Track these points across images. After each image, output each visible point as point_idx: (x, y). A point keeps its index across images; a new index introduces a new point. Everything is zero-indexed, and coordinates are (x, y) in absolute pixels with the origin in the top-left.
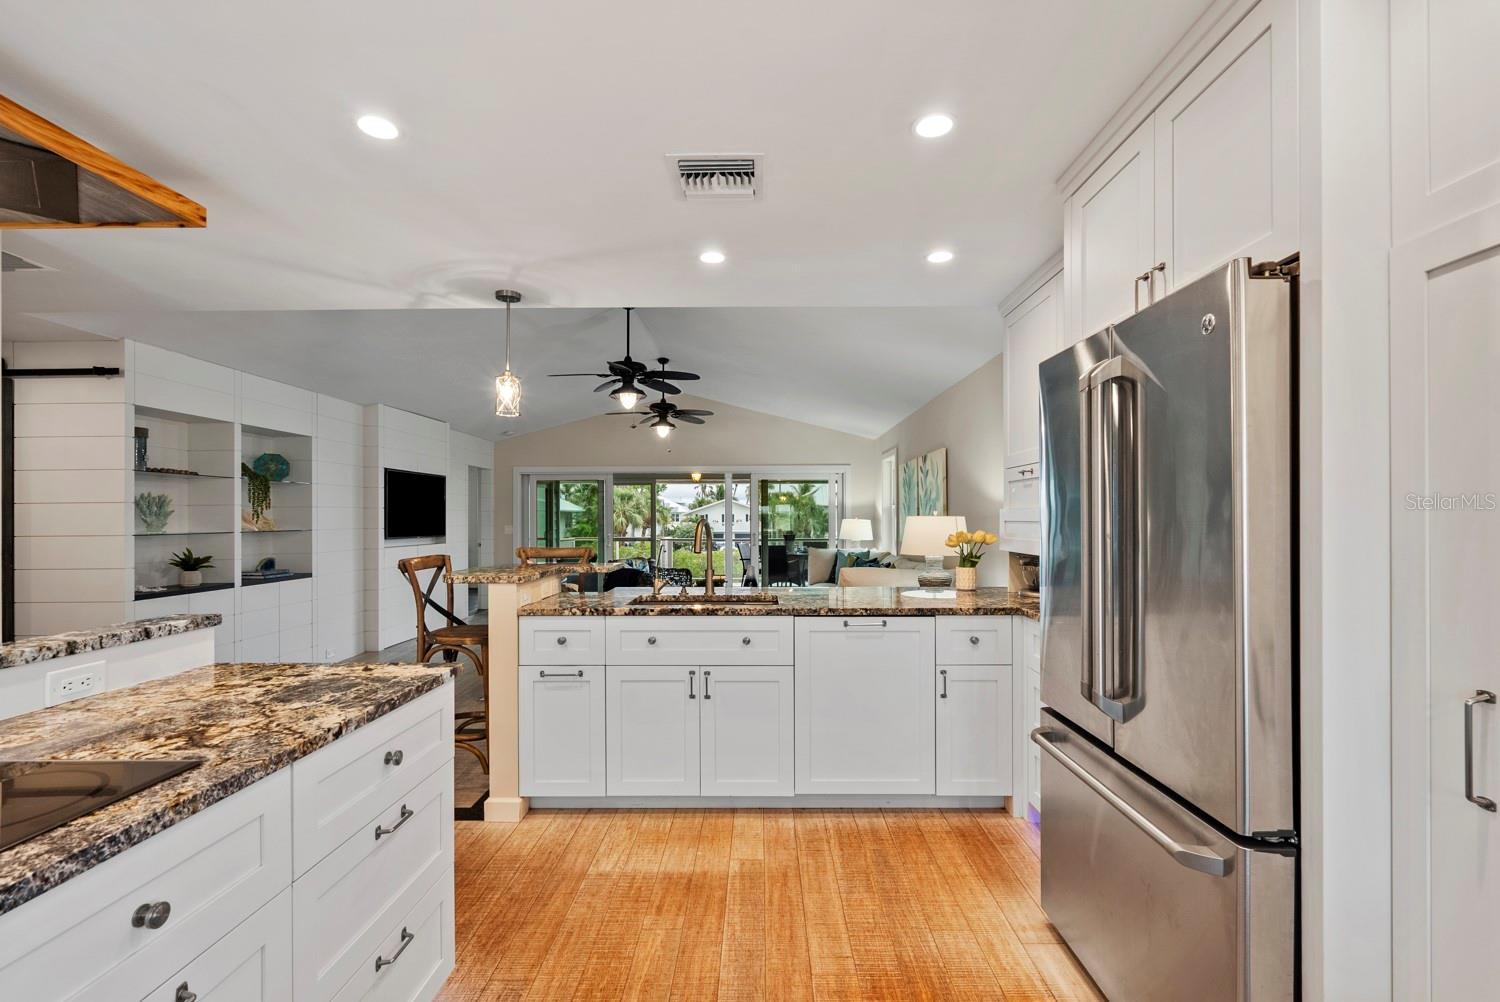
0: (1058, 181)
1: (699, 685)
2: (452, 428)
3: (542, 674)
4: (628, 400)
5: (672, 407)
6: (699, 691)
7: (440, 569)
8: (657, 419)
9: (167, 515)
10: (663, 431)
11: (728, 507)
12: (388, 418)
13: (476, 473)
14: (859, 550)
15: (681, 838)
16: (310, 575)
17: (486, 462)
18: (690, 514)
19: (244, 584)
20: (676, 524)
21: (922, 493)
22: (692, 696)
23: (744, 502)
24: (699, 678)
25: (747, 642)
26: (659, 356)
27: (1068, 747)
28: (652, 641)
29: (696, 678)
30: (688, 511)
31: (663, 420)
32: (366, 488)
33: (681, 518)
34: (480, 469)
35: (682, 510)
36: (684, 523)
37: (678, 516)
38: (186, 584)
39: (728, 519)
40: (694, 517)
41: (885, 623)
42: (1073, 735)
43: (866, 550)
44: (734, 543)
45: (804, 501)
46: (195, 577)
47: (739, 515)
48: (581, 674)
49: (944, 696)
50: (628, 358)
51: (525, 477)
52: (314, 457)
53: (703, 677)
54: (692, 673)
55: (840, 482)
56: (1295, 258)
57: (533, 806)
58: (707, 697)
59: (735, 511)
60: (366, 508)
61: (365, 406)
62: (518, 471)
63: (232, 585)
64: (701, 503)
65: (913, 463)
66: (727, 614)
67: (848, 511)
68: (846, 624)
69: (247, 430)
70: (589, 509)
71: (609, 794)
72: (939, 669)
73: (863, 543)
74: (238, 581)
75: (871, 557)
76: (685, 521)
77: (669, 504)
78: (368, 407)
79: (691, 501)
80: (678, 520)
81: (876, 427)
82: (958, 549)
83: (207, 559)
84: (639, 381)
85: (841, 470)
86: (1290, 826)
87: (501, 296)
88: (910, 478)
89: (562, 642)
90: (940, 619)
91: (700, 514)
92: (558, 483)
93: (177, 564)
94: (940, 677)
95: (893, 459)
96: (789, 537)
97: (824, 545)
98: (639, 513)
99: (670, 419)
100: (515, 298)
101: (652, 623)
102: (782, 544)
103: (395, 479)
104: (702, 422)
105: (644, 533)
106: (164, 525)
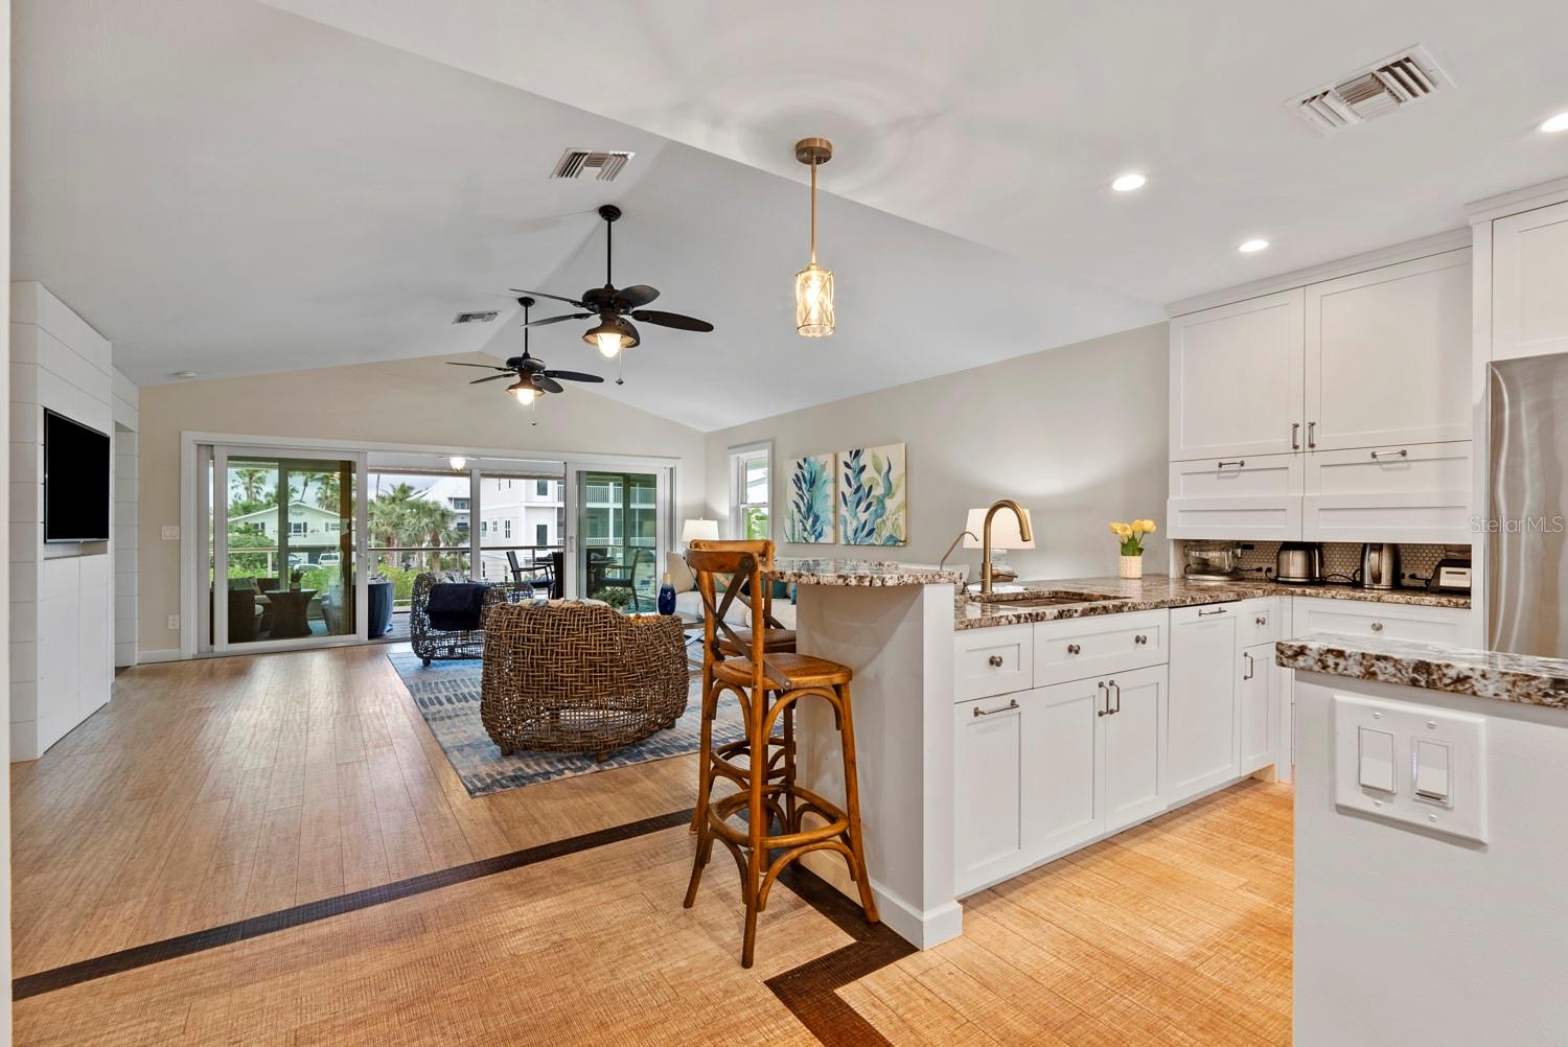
2: (112, 351)
3: (976, 712)
8: (516, 379)
10: (526, 396)
22: (1101, 714)
31: (525, 381)
41: (1220, 610)
48: (1013, 704)
50: (609, 286)
54: (1101, 684)
55: (668, 477)
58: (1112, 711)
62: (190, 439)
66: (1130, 610)
68: (1200, 613)
72: (1243, 652)
85: (670, 464)
94: (1244, 659)
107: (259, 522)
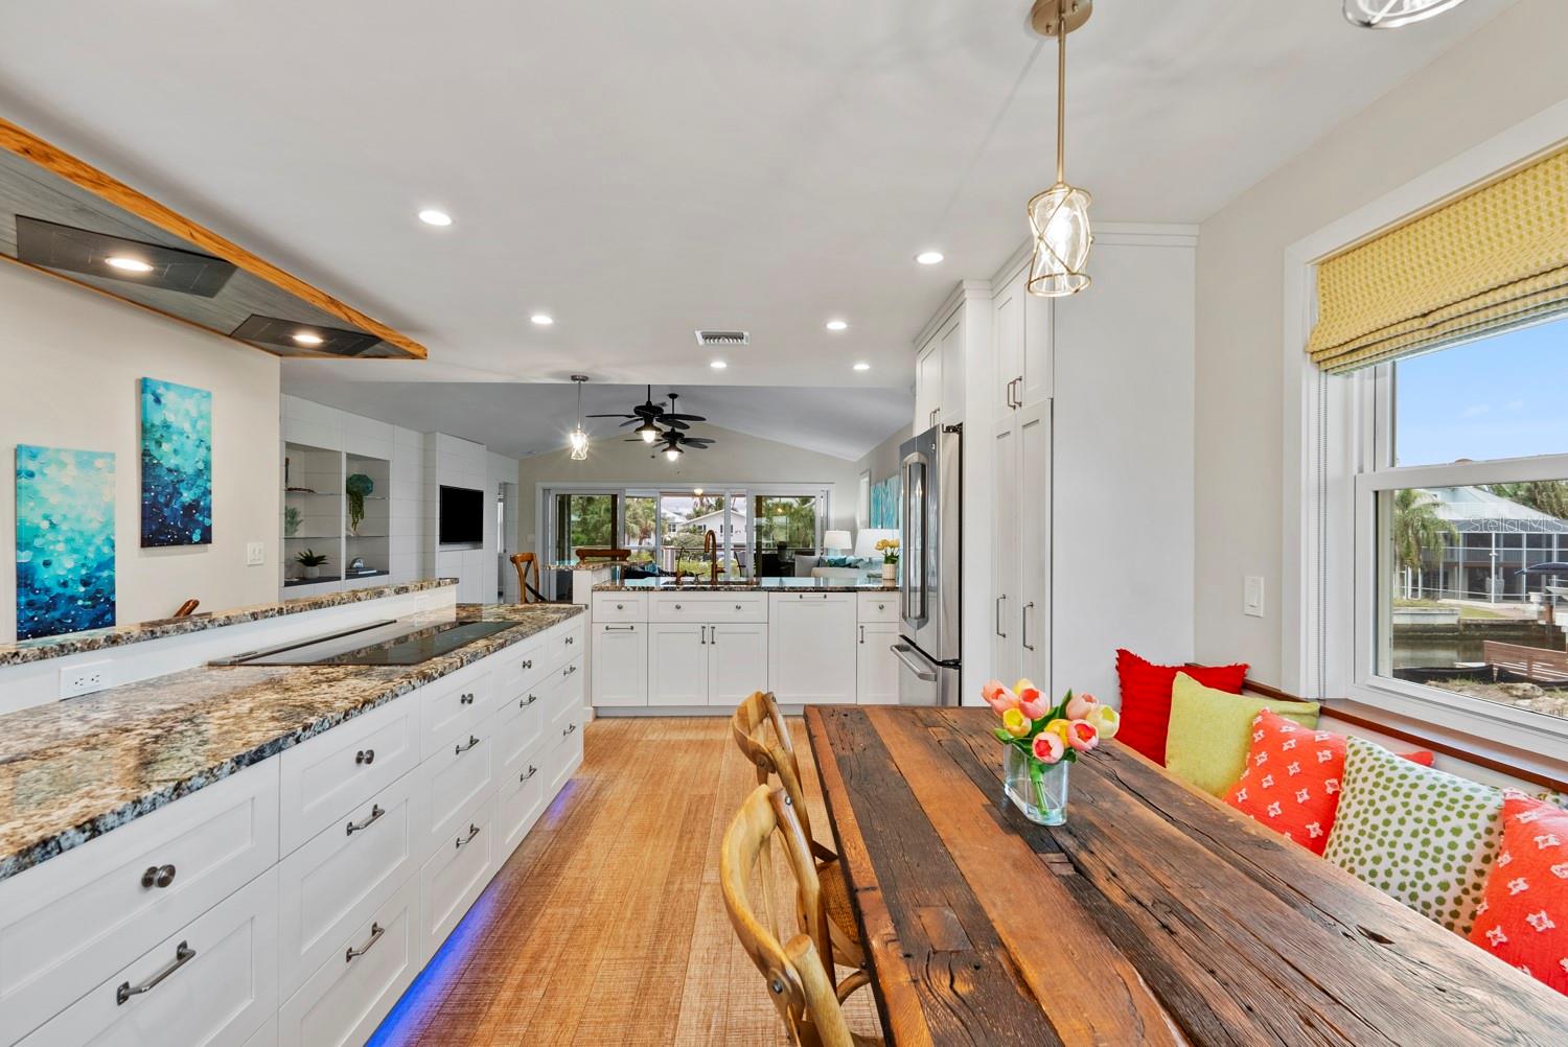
0: (914, 341)
1: (708, 635)
2: (488, 449)
3: (607, 628)
4: (649, 436)
5: (681, 435)
6: (708, 639)
7: (529, 562)
8: (667, 445)
9: (298, 524)
10: (672, 456)
11: (727, 518)
12: (445, 444)
13: (504, 487)
14: (840, 556)
15: (696, 728)
16: (388, 573)
17: (513, 479)
18: (688, 524)
19: (347, 578)
20: (673, 535)
21: (884, 511)
22: (703, 642)
23: (743, 512)
24: (708, 631)
25: (738, 608)
26: (671, 392)
27: (908, 654)
28: (678, 607)
29: (706, 631)
30: (685, 521)
31: (673, 446)
32: (425, 502)
33: (678, 528)
34: (506, 484)
35: (678, 519)
36: (681, 534)
37: (674, 526)
38: (309, 576)
39: (728, 529)
40: (691, 527)
41: (825, 597)
42: (912, 647)
43: (843, 557)
44: (732, 552)
45: (803, 513)
46: (315, 571)
47: (739, 526)
48: (632, 628)
49: (862, 642)
50: (649, 403)
51: (546, 491)
52: (391, 478)
53: (710, 630)
54: (704, 627)
55: (825, 497)
56: (961, 424)
57: (599, 715)
58: (713, 643)
59: (734, 522)
60: (425, 519)
61: (425, 434)
62: (540, 486)
63: (339, 578)
64: (698, 514)
65: (879, 485)
66: (726, 590)
67: (832, 524)
68: (801, 597)
69: (350, 457)
70: (585, 519)
71: (650, 704)
72: (859, 625)
73: (843, 551)
74: (343, 576)
75: (847, 563)
76: (682, 531)
77: (665, 514)
78: (428, 435)
79: (690, 511)
80: (674, 530)
81: (855, 453)
82: (884, 551)
83: (322, 558)
84: (657, 420)
85: (826, 487)
86: (957, 658)
87: (574, 378)
88: (878, 497)
89: (620, 608)
90: (860, 593)
91: (698, 524)
92: (569, 496)
93: (301, 561)
94: (860, 630)
95: (867, 479)
96: (782, 547)
97: (812, 553)
98: (636, 523)
99: (679, 445)
100: (585, 379)
101: (679, 596)
102: (776, 552)
103: (447, 493)
104: (706, 447)
105: (640, 544)
106: (296, 531)
107: (702, 524)
